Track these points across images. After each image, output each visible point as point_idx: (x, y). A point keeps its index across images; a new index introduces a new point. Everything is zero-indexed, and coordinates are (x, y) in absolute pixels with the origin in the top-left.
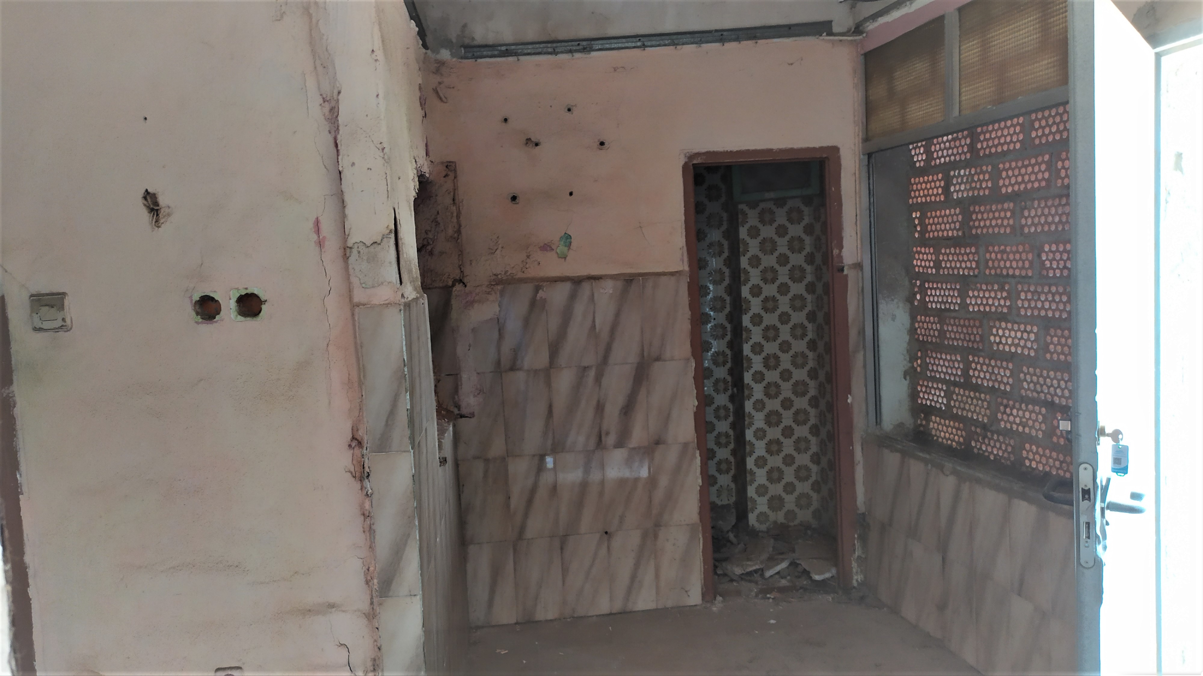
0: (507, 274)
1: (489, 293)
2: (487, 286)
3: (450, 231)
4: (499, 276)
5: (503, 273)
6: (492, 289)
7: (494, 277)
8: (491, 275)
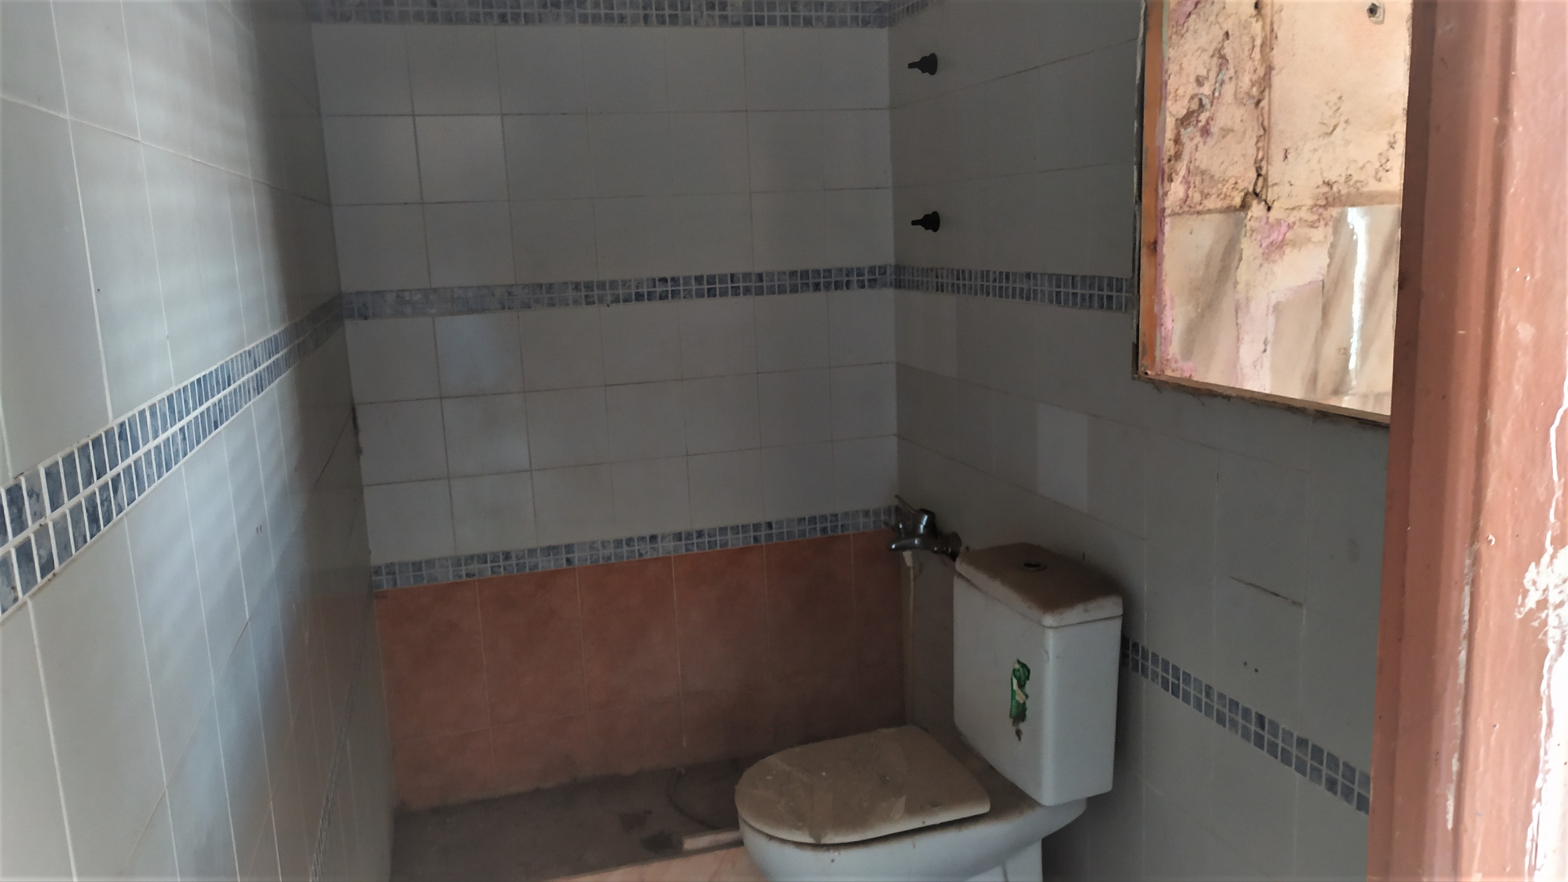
0: (1351, 183)
1: (1313, 225)
2: (1311, 209)
3: (1246, 81)
4: (1335, 188)
5: (1343, 179)
6: (1321, 215)
7: (1326, 189)
8: (1320, 183)
